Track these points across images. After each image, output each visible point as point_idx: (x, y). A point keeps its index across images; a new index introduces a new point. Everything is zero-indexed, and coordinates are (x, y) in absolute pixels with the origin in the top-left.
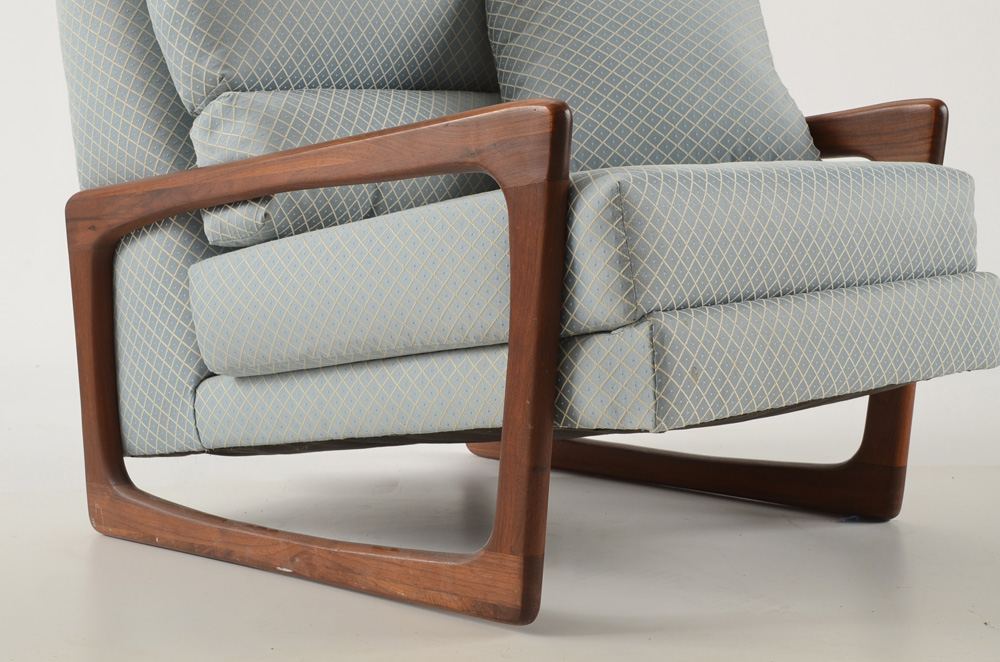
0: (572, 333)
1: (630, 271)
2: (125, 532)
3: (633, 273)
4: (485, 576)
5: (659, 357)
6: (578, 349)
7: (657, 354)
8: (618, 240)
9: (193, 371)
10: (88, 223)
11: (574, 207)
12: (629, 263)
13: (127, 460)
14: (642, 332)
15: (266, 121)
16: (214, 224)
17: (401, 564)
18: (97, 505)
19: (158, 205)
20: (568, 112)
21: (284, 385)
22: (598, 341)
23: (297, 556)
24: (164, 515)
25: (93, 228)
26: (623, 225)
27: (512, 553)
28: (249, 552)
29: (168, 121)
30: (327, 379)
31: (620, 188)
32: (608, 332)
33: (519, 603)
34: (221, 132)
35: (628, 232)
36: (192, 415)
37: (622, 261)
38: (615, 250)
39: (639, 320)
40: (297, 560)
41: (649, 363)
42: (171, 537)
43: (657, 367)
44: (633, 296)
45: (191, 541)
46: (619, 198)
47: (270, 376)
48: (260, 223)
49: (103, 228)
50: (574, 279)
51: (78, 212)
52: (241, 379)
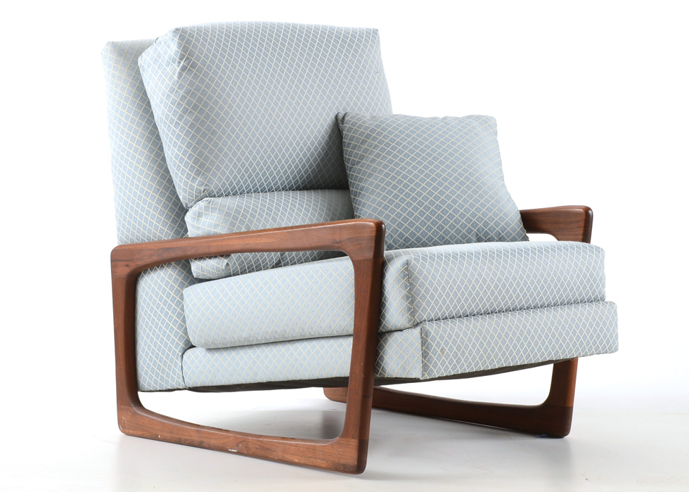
0: (384, 331)
1: (412, 302)
2: (140, 433)
3: (413, 303)
4: (339, 450)
5: (425, 344)
6: (387, 339)
7: (424, 342)
8: (406, 287)
9: (182, 345)
10: (125, 263)
11: (386, 270)
12: (411, 298)
13: (140, 394)
14: (417, 331)
15: (228, 214)
16: (197, 267)
17: (296, 446)
18: (123, 418)
19: (167, 256)
20: (383, 226)
21: (233, 353)
22: (396, 334)
23: (240, 443)
24: (164, 423)
25: (127, 266)
26: (409, 280)
27: (353, 438)
28: (213, 442)
29: (172, 210)
30: (258, 351)
31: (407, 263)
32: (401, 330)
33: (356, 463)
34: (203, 219)
35: (411, 284)
36: (180, 368)
37: (408, 298)
38: (404, 292)
39: (416, 325)
40: (240, 445)
41: (420, 346)
42: (168, 435)
43: (424, 348)
44: (413, 314)
45: (180, 436)
46: (407, 268)
47: (226, 348)
48: (224, 268)
49: (133, 266)
50: (385, 305)
51: (118, 256)
52: (209, 350)
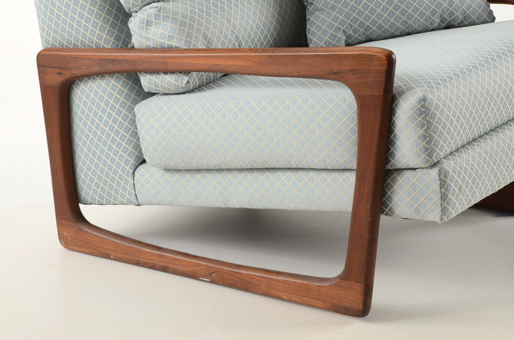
0: (391, 168)
1: (429, 142)
2: (88, 251)
3: (431, 143)
4: (340, 292)
5: (444, 185)
6: (395, 178)
7: (443, 184)
8: (423, 126)
9: (132, 161)
10: (57, 70)
11: (396, 106)
12: (428, 138)
14: (434, 172)
15: (182, 24)
16: (147, 81)
17: (285, 282)
18: (65, 234)
19: (110, 67)
20: (394, 56)
21: (198, 176)
22: (408, 174)
23: (214, 272)
24: (117, 243)
25: (60, 74)
26: (426, 118)
27: (357, 282)
28: (180, 268)
29: (116, 18)
30: (230, 176)
31: (424, 99)
32: (414, 169)
33: (361, 308)
34: (153, 28)
35: (428, 122)
36: (132, 186)
37: (425, 137)
38: (421, 131)
39: (433, 166)
40: (214, 275)
41: (438, 188)
42: (124, 256)
43: (443, 190)
44: (430, 155)
45: (137, 259)
46: (424, 104)
47: (189, 171)
48: (183, 86)
49: (67, 75)
50: (395, 143)
51: (45, 62)
52: (168, 170)
